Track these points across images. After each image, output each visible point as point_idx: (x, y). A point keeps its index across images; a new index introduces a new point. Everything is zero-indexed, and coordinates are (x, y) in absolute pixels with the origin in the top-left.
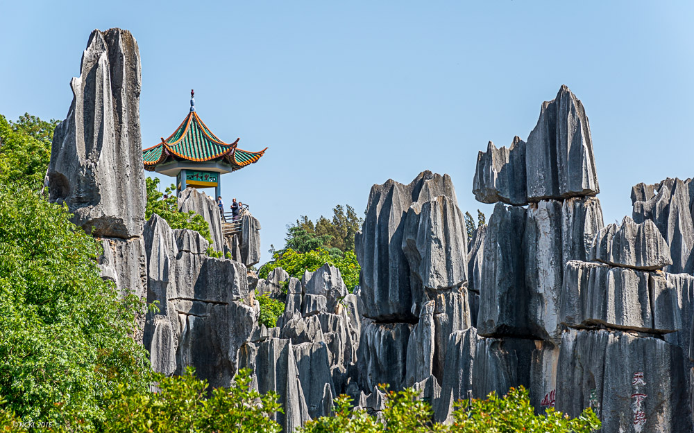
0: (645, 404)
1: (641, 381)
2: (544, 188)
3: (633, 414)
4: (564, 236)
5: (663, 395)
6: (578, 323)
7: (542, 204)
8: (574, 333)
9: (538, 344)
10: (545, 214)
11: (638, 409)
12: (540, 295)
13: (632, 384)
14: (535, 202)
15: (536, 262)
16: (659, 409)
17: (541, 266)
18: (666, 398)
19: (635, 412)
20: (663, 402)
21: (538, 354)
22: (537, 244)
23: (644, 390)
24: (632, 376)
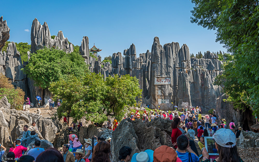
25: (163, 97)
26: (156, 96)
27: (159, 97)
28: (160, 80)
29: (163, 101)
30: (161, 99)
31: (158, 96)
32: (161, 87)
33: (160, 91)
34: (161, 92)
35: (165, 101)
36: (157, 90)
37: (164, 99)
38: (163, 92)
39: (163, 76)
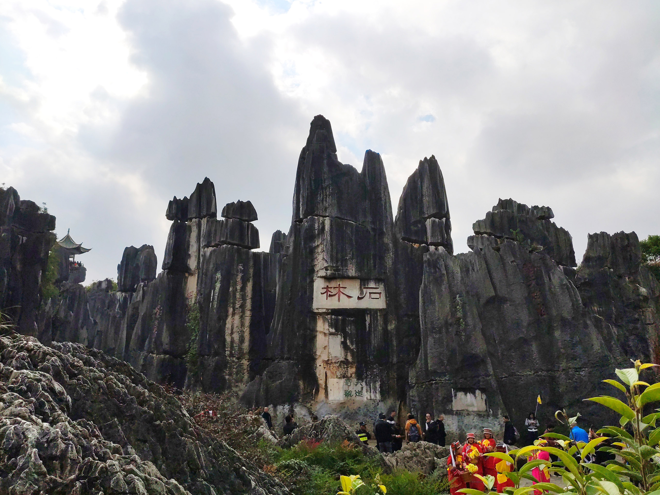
0: (242, 278)
1: (241, 267)
2: (195, 214)
3: (237, 281)
4: (202, 231)
5: (250, 275)
6: (213, 244)
7: (194, 220)
8: (211, 249)
9: (187, 275)
10: (195, 224)
11: (239, 279)
12: (190, 255)
13: (237, 268)
14: (191, 220)
15: (189, 242)
16: (248, 280)
17: (191, 244)
18: (251, 276)
19: (238, 280)
20: (250, 277)
21: (187, 278)
22: (190, 235)
23: (242, 271)
24: (238, 265)
25: (352, 370)
26: (319, 362)
27: (333, 368)
28: (339, 287)
29: (350, 389)
30: (343, 380)
31: (327, 362)
32: (343, 320)
33: (339, 339)
34: (344, 344)
35: (359, 388)
36: (323, 335)
37: (355, 380)
38: (352, 345)
39: (352, 271)
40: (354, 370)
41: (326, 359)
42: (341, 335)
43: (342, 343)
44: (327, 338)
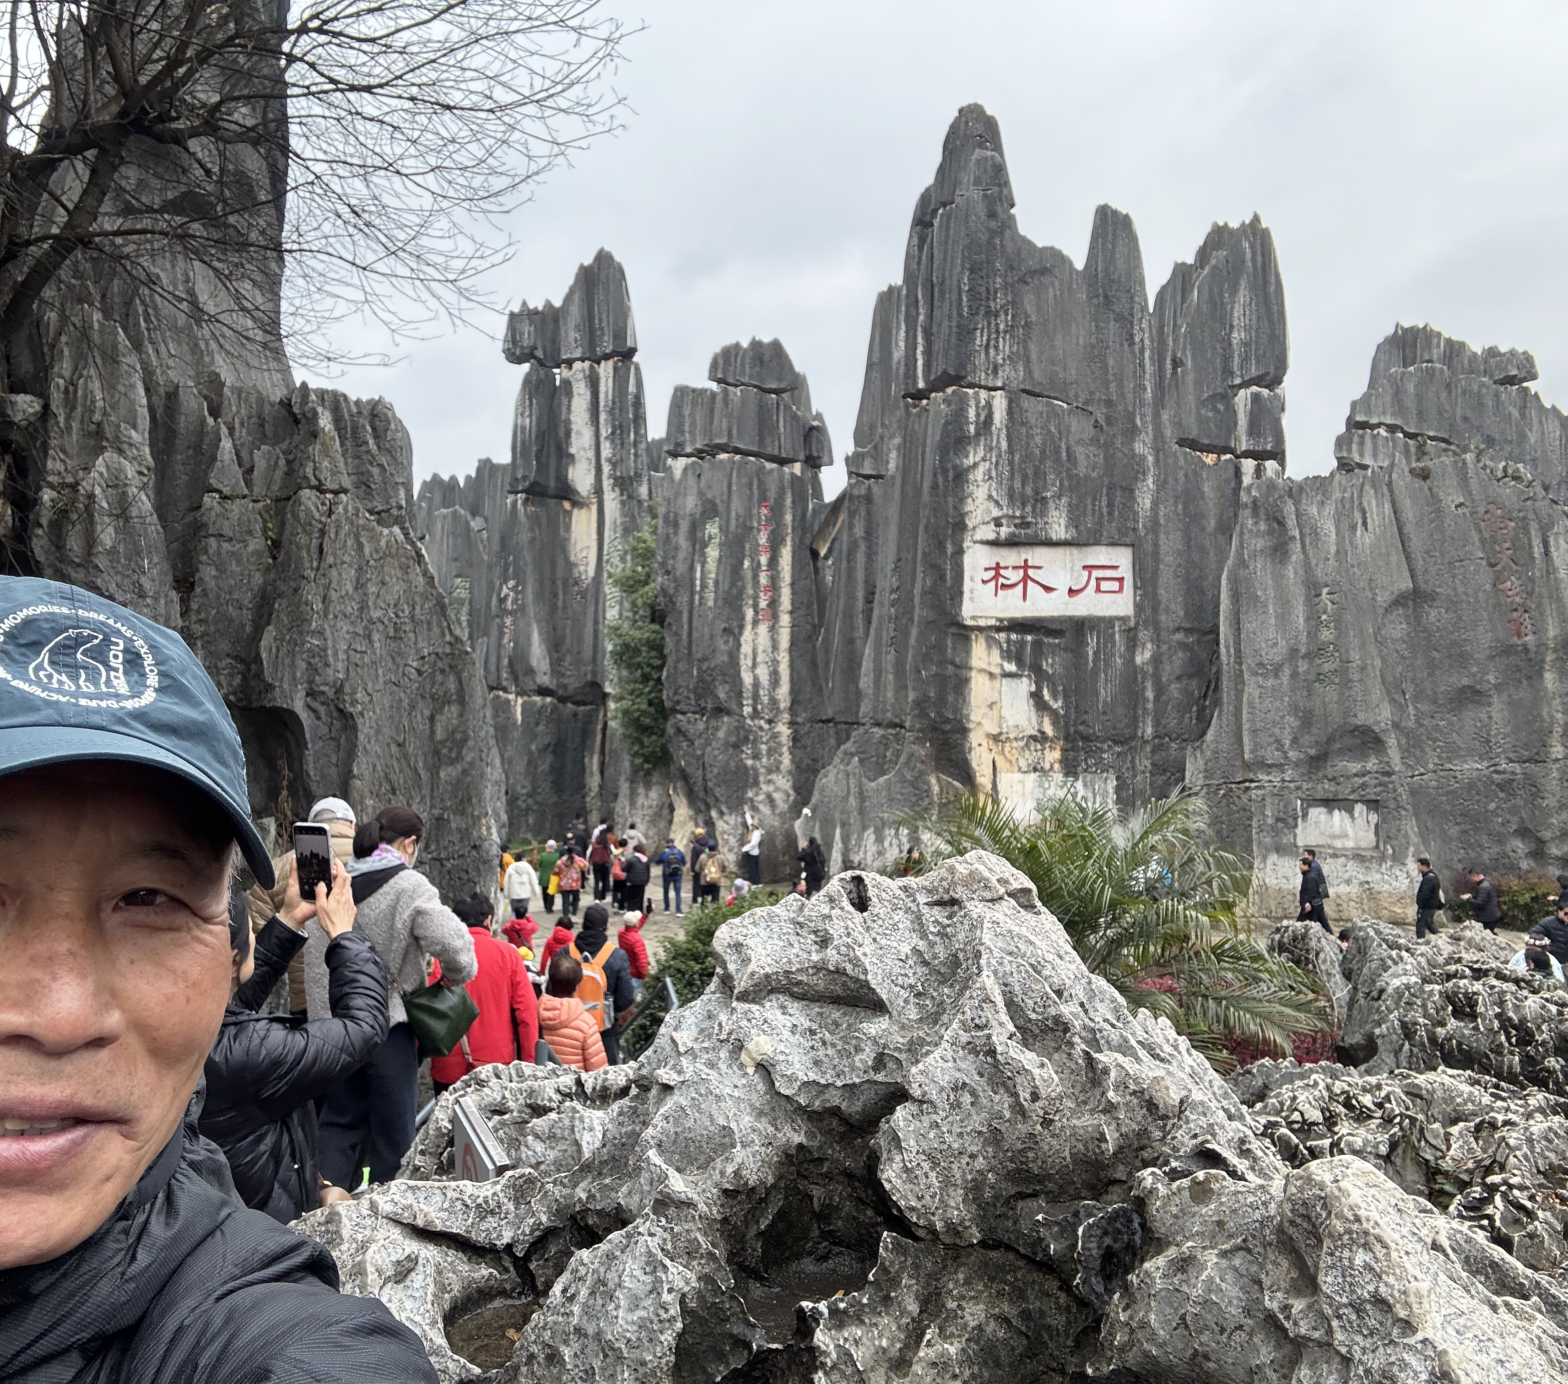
0: (770, 537)
1: (767, 510)
2: (580, 350)
3: (758, 545)
4: (602, 396)
5: (787, 528)
6: (689, 450)
7: (577, 365)
9: (567, 505)
10: (580, 376)
11: (763, 539)
12: (572, 456)
13: (758, 512)
14: (569, 363)
15: (568, 422)
16: (783, 542)
17: (574, 427)
18: (789, 530)
19: (761, 543)
22: (569, 406)
23: (771, 520)
24: (759, 505)
25: (1053, 755)
26: (977, 738)
27: (1012, 750)
28: (1026, 566)
29: (1048, 796)
30: (1033, 776)
31: (997, 738)
32: (1037, 644)
33: (1025, 686)
34: (1036, 696)
36: (987, 677)
37: (1058, 777)
38: (1056, 699)
39: (1059, 528)
40: (1057, 754)
41: (995, 731)
42: (1029, 676)
43: (1033, 695)
44: (996, 683)
